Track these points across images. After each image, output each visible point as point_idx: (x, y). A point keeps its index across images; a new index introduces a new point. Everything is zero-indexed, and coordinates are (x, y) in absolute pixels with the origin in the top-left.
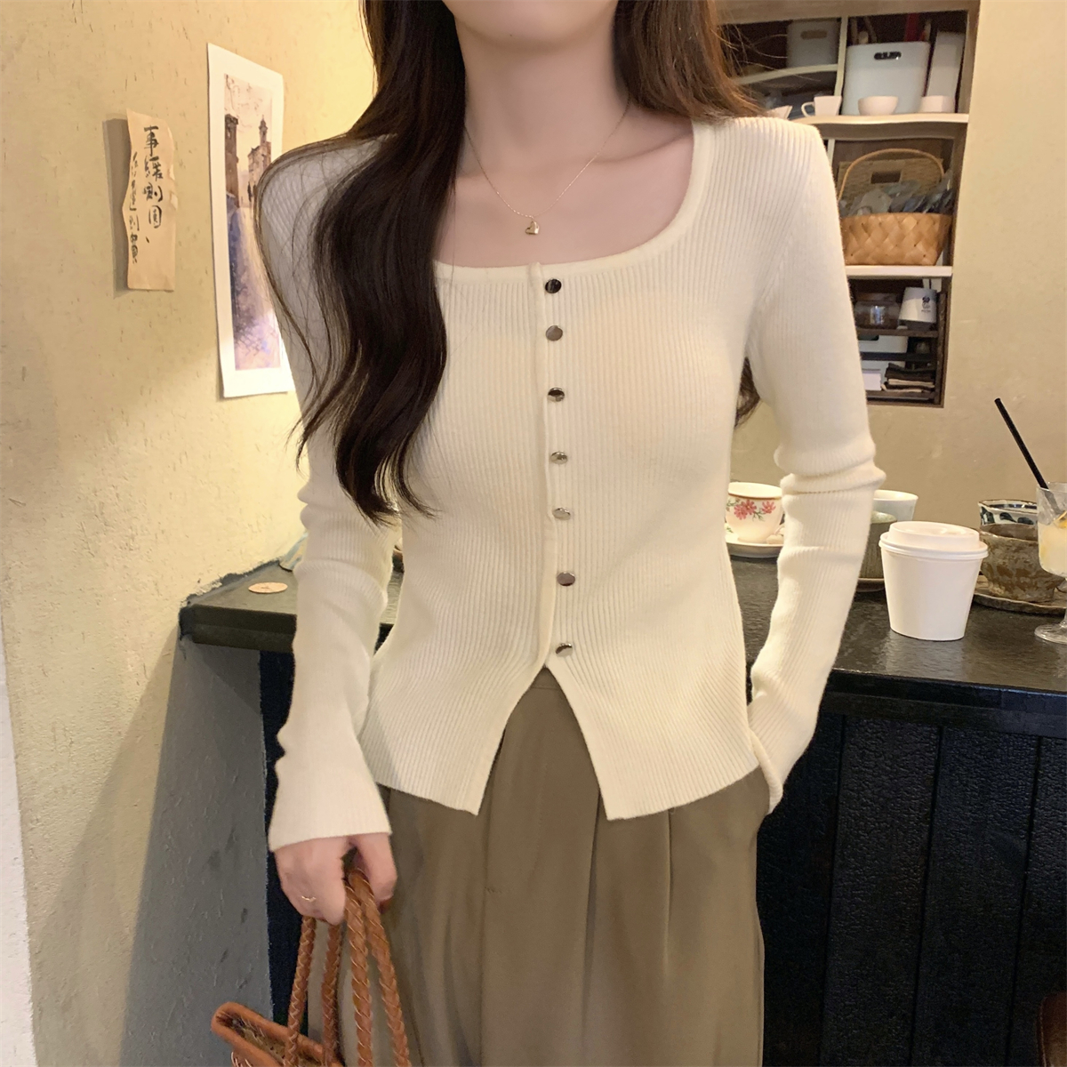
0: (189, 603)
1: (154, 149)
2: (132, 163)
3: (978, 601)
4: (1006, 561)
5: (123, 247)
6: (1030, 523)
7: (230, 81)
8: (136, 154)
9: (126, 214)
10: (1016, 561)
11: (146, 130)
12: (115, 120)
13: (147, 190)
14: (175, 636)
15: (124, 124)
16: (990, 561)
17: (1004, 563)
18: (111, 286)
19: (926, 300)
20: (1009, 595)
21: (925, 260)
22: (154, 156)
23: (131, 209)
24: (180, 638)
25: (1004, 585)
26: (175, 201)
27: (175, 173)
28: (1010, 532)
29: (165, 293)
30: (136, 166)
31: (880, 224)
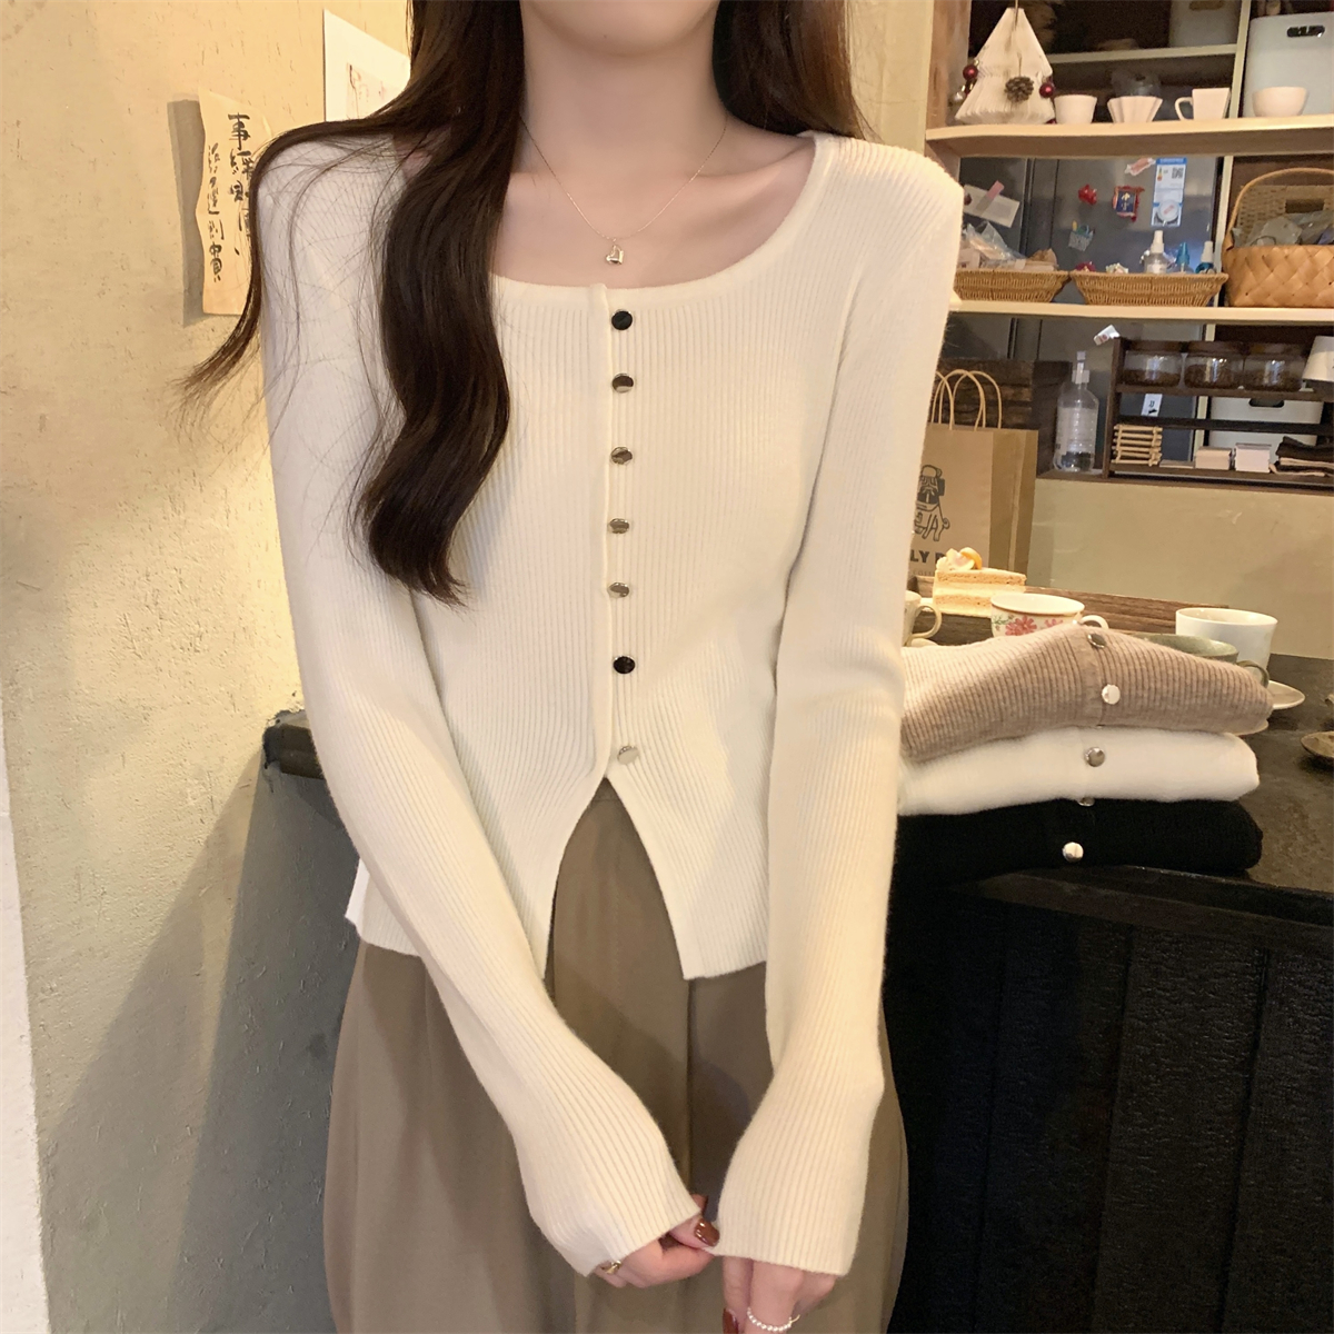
0: (278, 721)
1: (243, 142)
2: (210, 157)
5: (197, 264)
8: (216, 145)
9: (203, 220)
11: (230, 118)
12: (183, 102)
13: (235, 190)
14: (258, 763)
18: (179, 312)
22: (243, 150)
23: (210, 212)
24: (265, 766)
30: (216, 160)
31: (1286, 257)
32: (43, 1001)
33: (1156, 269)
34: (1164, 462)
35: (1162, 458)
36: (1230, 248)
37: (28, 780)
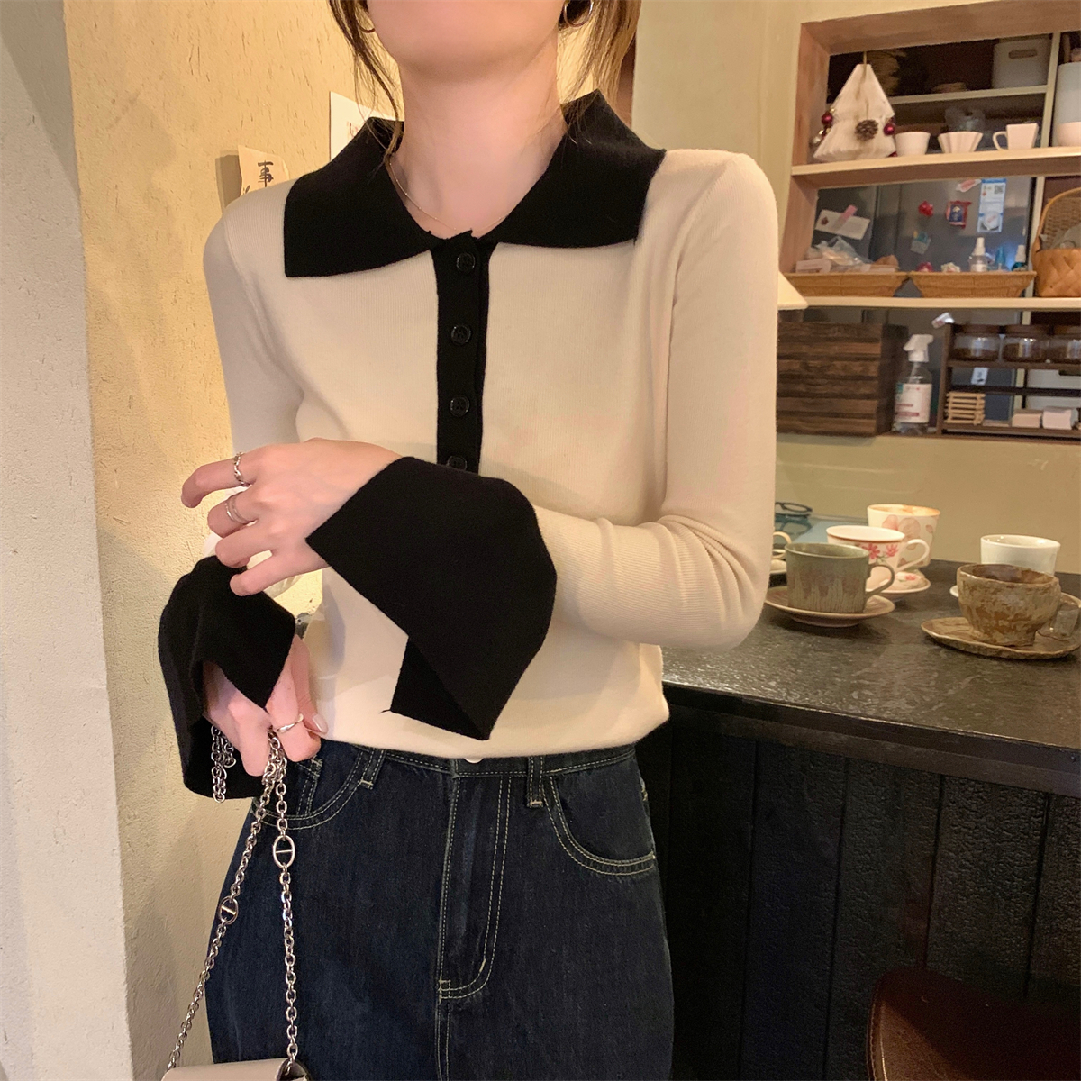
11: (259, 165)
12: (227, 156)
20: (988, 638)
32: (129, 824)
33: (979, 268)
34: (987, 421)
35: (985, 418)
36: (1038, 251)
37: (119, 662)
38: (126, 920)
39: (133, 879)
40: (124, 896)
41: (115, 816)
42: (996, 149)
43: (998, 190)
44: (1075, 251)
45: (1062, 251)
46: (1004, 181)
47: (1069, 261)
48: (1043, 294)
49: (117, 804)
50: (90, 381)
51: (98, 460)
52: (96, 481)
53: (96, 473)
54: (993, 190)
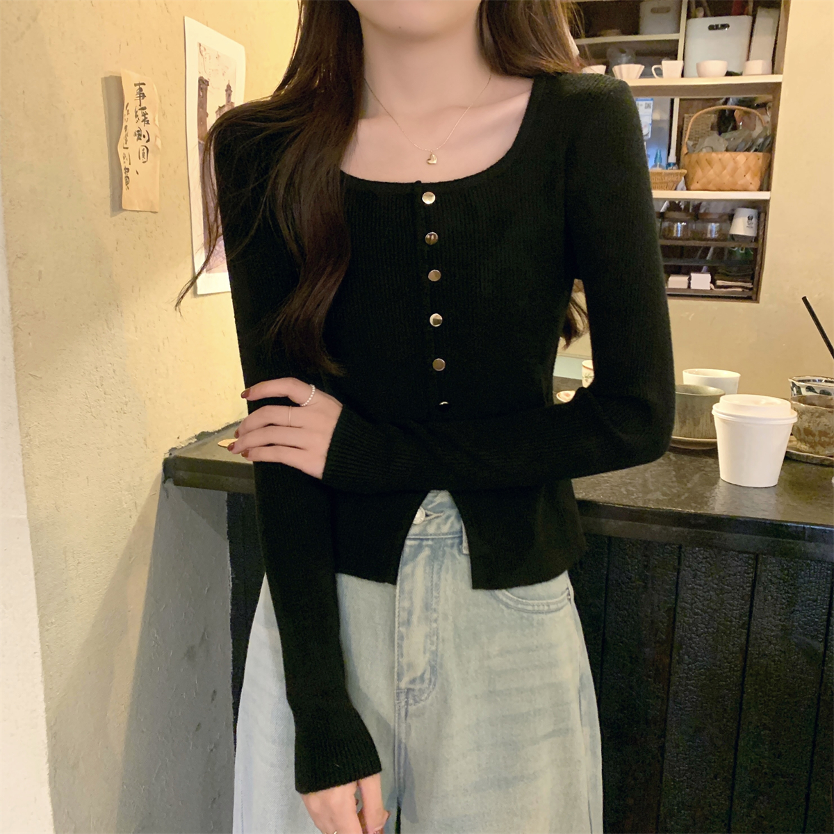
0: (171, 454)
1: (142, 101)
2: (125, 112)
3: (788, 456)
4: (811, 424)
5: (118, 178)
6: (829, 394)
7: (202, 48)
8: (128, 104)
9: (121, 151)
10: (818, 424)
11: (136, 85)
12: (111, 77)
13: (137, 133)
14: (160, 481)
15: (118, 80)
16: (798, 424)
17: (809, 426)
18: (108, 207)
19: (750, 218)
20: (813, 451)
21: (752, 187)
22: (143, 106)
23: (124, 148)
24: (164, 482)
25: (809, 443)
26: (159, 142)
27: (159, 121)
28: (814, 402)
29: (150, 213)
30: (128, 114)
31: (720, 159)
32: (48, 630)
36: (687, 154)
37: (37, 495)
38: (47, 710)
39: (51, 676)
40: (45, 690)
41: (37, 624)
42: (653, 77)
43: (648, 106)
44: (714, 155)
45: (704, 154)
46: (652, 100)
47: (709, 163)
48: (692, 188)
49: (38, 614)
50: (8, 258)
51: (16, 324)
52: (15, 343)
53: (15, 336)
54: (644, 106)
